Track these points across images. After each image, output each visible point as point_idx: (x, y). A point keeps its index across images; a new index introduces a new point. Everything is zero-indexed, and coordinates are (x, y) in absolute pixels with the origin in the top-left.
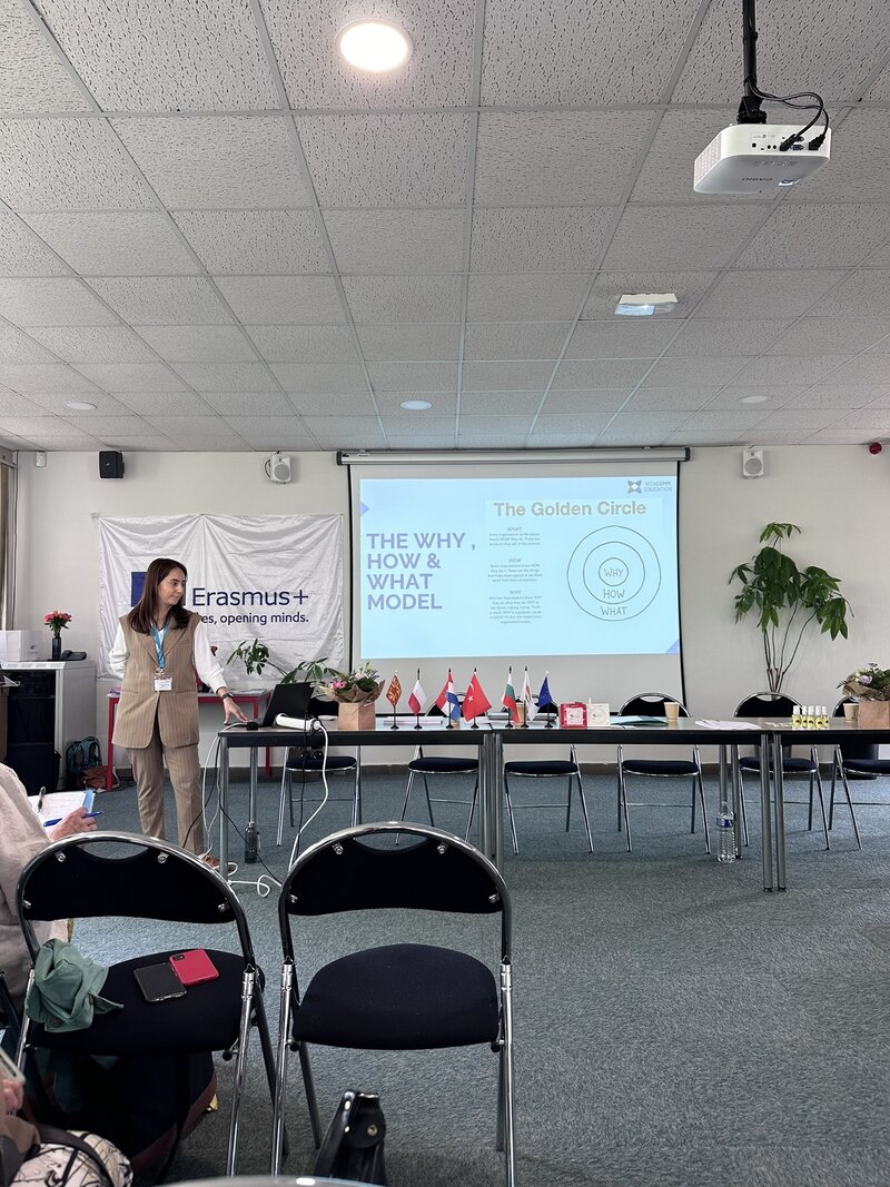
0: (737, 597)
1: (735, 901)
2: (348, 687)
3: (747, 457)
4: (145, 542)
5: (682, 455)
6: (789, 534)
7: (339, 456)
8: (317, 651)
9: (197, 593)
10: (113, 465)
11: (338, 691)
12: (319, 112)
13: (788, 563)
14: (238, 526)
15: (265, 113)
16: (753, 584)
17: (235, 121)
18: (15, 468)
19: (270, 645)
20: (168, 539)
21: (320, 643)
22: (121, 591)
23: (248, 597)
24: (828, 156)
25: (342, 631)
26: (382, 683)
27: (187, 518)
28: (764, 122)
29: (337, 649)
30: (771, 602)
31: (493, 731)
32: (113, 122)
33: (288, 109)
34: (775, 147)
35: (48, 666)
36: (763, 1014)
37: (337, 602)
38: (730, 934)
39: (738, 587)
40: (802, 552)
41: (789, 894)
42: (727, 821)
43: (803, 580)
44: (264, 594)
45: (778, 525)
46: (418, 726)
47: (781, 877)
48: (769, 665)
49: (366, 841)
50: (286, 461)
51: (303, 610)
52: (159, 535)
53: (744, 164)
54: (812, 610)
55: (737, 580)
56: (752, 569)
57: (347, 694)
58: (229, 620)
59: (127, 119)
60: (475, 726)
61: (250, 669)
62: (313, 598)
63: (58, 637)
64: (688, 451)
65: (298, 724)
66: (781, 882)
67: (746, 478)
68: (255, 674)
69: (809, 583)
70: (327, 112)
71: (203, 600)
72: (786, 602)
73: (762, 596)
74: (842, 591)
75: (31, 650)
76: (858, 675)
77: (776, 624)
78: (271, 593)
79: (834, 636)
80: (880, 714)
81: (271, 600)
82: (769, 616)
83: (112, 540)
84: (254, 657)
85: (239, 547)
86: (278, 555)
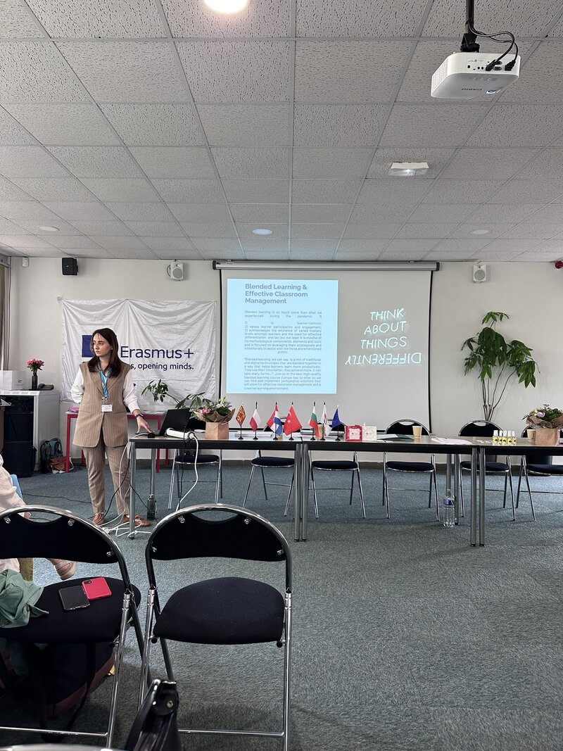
0: (466, 359)
1: (451, 552)
2: (211, 413)
3: (476, 269)
4: (91, 316)
5: (434, 267)
6: (501, 319)
7: (214, 263)
8: (198, 388)
9: (124, 349)
10: (71, 267)
11: (205, 415)
12: (191, 39)
13: (499, 338)
14: (150, 307)
15: (157, 39)
16: (477, 350)
17: (137, 45)
18: (9, 267)
19: (170, 384)
20: (105, 315)
21: (200, 384)
22: (75, 347)
23: (156, 353)
24: (518, 75)
25: (215, 376)
26: (234, 410)
27: (118, 301)
28: (478, 52)
29: (212, 387)
30: (488, 363)
31: (302, 442)
32: (58, 44)
33: (172, 38)
34: (482, 68)
35: (29, 393)
36: (461, 624)
37: (212, 358)
38: (446, 573)
39: (467, 352)
40: (508, 331)
41: (486, 549)
42: (450, 501)
43: (508, 349)
44: (165, 351)
45: (495, 313)
46: (256, 438)
47: (482, 538)
48: (485, 402)
49: (201, 516)
50: (180, 266)
51: (190, 362)
52: (99, 312)
53: (462, 78)
54: (514, 368)
55: (467, 348)
56: (477, 341)
57: (211, 417)
58: (144, 367)
59: (67, 43)
60: (291, 439)
61: (156, 399)
62: (196, 354)
63: (35, 374)
64: (438, 264)
65: (180, 435)
66: (482, 540)
67: (475, 282)
68: (159, 401)
69: (513, 351)
70: (197, 40)
71: (127, 354)
72: (497, 363)
73: (482, 359)
74: (534, 356)
75: (19, 383)
76: (536, 411)
77: (490, 377)
78: (170, 350)
79: (526, 385)
80: (549, 437)
81: (170, 355)
82: (486, 371)
83: (70, 314)
84: (158, 391)
85: (150, 321)
86: (175, 327)
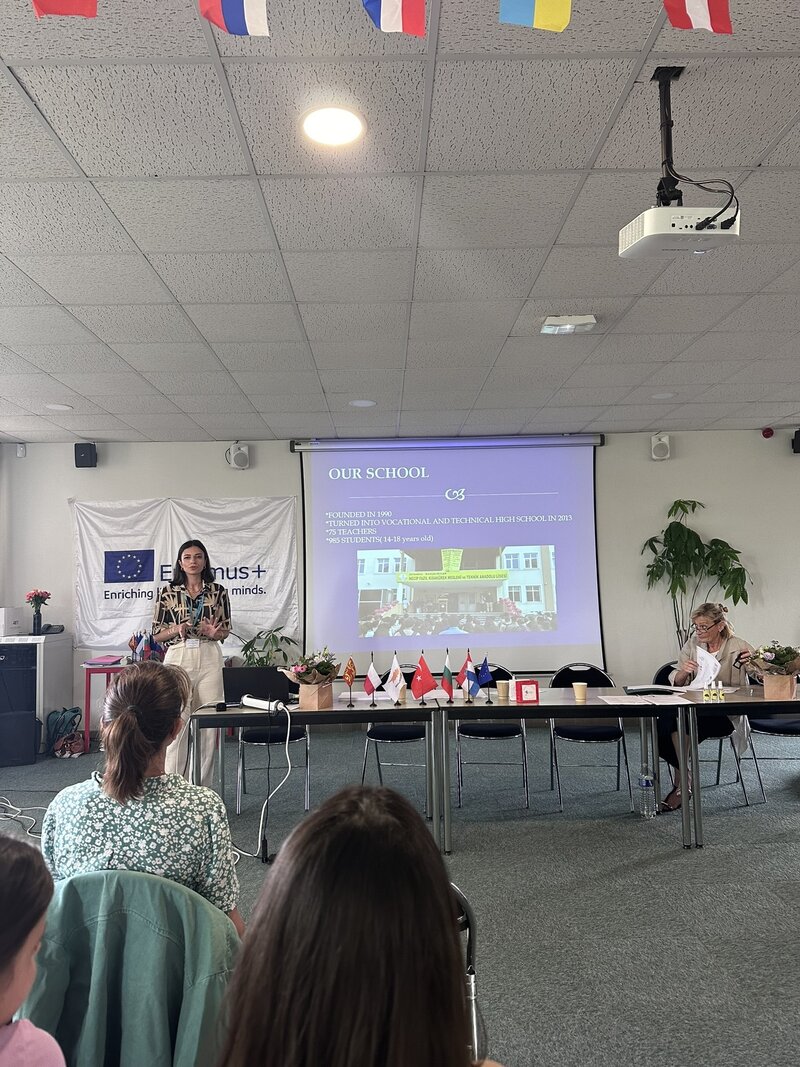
0: (648, 566)
2: (308, 671)
3: (655, 441)
4: (117, 524)
6: (693, 510)
7: (293, 444)
8: (273, 621)
9: (165, 569)
10: (87, 455)
11: (299, 675)
12: (282, 176)
13: (693, 536)
14: (201, 508)
15: (235, 177)
16: (663, 554)
17: (207, 184)
20: (137, 521)
21: (276, 614)
22: (95, 569)
24: (738, 234)
25: (297, 602)
26: (339, 666)
27: (154, 502)
28: (680, 204)
29: (292, 618)
30: (680, 572)
31: (439, 708)
32: (97, 185)
33: (255, 174)
34: (691, 227)
35: (30, 640)
37: (292, 576)
38: (656, 895)
39: (650, 557)
40: (706, 525)
41: (705, 851)
43: (707, 551)
44: (225, 569)
45: (685, 502)
46: (374, 705)
48: (678, 627)
50: (244, 449)
51: (262, 584)
52: (129, 517)
54: (715, 577)
55: (649, 551)
56: (662, 541)
57: (307, 679)
59: (109, 183)
60: (423, 703)
62: (270, 573)
63: (38, 612)
64: (602, 437)
65: (263, 705)
66: (699, 839)
69: (713, 554)
70: (290, 176)
72: (692, 572)
74: (743, 561)
75: (14, 626)
76: (762, 651)
77: (684, 591)
78: (232, 568)
79: (736, 602)
80: (782, 687)
81: (231, 574)
82: (677, 584)
83: (87, 523)
85: (203, 527)
86: (238, 534)
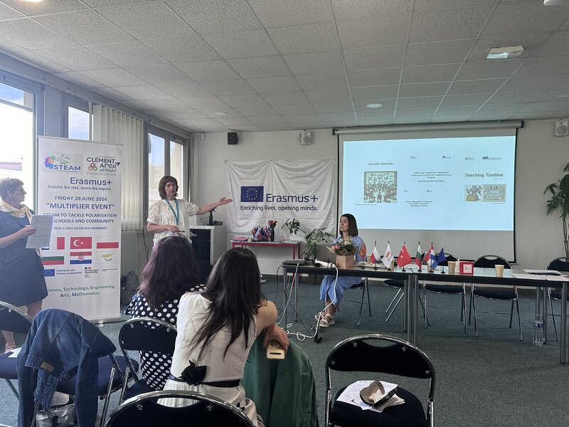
0: (548, 201)
1: (543, 368)
2: (341, 249)
4: (247, 173)
5: (520, 125)
7: (334, 130)
9: (268, 196)
10: (233, 138)
11: (336, 250)
14: (286, 165)
18: (193, 140)
19: (300, 221)
21: (323, 221)
22: (236, 195)
23: (290, 198)
25: (333, 215)
27: (264, 162)
29: (331, 224)
31: (413, 274)
37: (331, 202)
38: (540, 386)
46: (376, 269)
50: (309, 134)
51: (316, 205)
52: (252, 170)
55: (549, 192)
57: (340, 252)
58: (282, 208)
60: (404, 270)
61: (291, 232)
62: (320, 199)
65: (325, 264)
67: (557, 136)
68: (294, 233)
71: (271, 199)
73: (564, 201)
84: (293, 226)
85: (287, 175)
86: (304, 179)
